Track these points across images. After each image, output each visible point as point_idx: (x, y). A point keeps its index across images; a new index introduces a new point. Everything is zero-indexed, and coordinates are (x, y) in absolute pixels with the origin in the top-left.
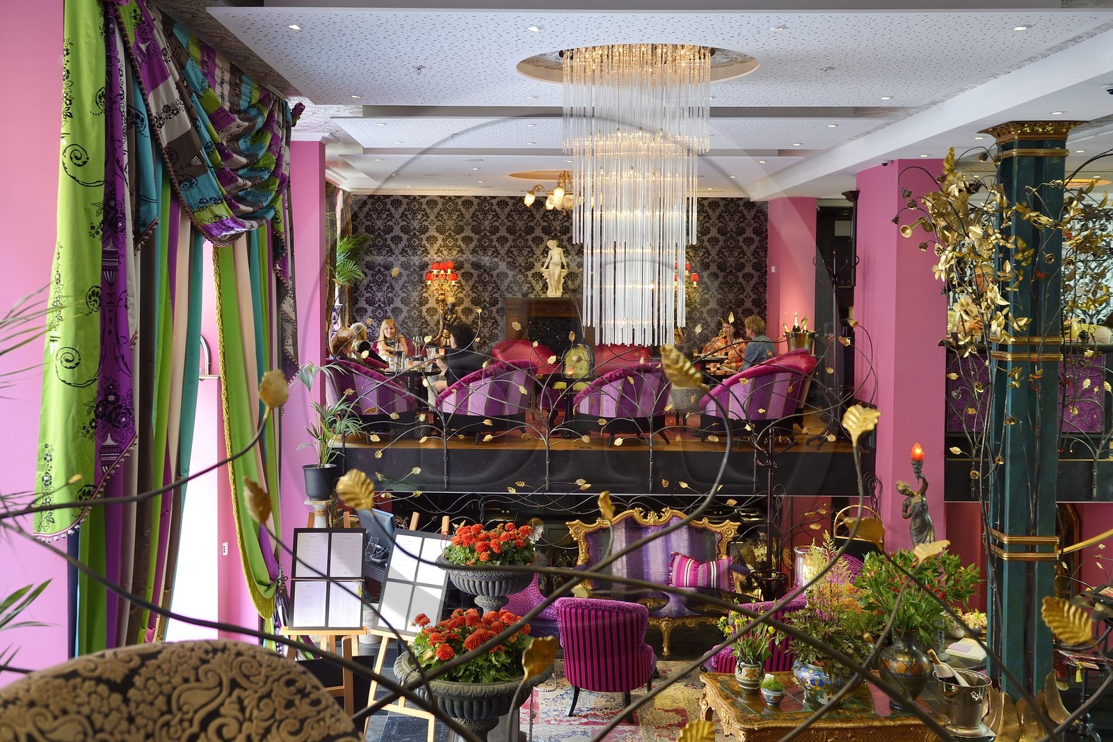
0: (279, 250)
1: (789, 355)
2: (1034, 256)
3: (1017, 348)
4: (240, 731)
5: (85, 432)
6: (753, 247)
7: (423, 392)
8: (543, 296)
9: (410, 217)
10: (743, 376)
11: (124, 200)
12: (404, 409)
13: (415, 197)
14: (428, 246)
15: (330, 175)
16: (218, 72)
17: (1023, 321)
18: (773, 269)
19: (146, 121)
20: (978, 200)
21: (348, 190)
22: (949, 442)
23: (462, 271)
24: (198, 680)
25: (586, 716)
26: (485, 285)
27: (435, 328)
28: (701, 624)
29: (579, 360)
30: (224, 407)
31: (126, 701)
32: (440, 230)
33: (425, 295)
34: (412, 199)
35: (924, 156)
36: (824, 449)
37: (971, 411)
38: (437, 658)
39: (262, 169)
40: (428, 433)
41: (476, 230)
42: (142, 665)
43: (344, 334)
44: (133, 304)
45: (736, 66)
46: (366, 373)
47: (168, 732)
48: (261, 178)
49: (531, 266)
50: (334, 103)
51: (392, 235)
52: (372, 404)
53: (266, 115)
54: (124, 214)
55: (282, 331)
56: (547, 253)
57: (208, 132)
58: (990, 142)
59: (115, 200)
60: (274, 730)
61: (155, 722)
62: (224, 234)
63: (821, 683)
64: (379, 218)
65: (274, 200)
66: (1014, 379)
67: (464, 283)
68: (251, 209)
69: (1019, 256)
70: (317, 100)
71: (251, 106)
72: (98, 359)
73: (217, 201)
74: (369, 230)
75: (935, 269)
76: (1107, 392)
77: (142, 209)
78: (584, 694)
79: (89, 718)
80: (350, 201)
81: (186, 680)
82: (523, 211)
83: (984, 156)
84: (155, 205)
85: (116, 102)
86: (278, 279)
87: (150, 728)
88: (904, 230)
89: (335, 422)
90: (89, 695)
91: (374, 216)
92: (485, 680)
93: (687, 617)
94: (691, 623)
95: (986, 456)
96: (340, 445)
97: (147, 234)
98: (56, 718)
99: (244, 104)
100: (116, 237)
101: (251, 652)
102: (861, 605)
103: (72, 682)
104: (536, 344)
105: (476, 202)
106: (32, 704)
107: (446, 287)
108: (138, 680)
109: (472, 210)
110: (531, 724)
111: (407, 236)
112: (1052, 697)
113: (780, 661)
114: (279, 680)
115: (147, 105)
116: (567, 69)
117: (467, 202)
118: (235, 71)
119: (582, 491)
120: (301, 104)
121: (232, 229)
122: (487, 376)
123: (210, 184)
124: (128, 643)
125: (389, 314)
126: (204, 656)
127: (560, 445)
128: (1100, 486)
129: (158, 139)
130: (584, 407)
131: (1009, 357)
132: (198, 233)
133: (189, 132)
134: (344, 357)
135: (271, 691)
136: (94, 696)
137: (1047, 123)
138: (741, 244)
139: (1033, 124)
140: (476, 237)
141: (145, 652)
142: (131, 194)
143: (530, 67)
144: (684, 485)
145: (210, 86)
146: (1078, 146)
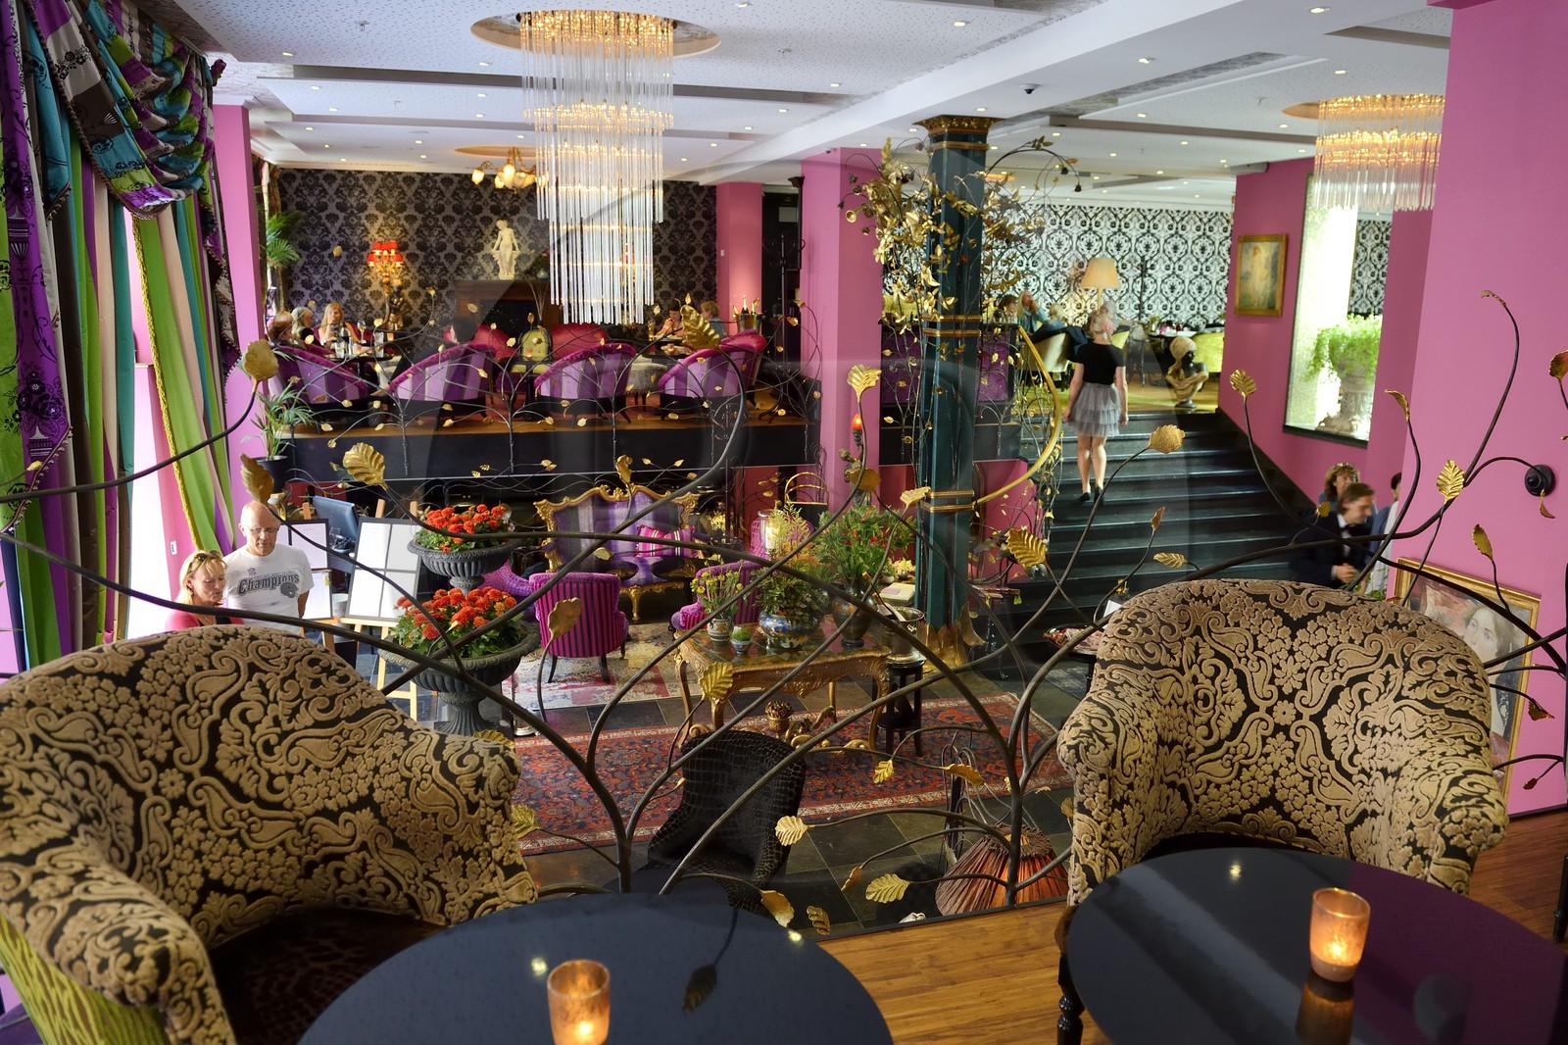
0: (208, 223)
1: (739, 335)
2: (960, 241)
3: (945, 325)
4: (266, 714)
5: (8, 425)
6: (703, 231)
7: (374, 378)
8: (495, 278)
9: (346, 193)
10: (700, 356)
11: (28, 160)
12: (356, 396)
13: (350, 172)
14: (368, 225)
15: (258, 145)
16: (125, 18)
17: (951, 301)
18: (722, 253)
19: (47, 70)
20: (910, 191)
21: (274, 163)
22: (884, 412)
23: (407, 252)
24: (212, 667)
25: (565, 681)
26: (432, 267)
27: (380, 312)
28: (667, 590)
29: (539, 341)
30: (161, 396)
31: (136, 694)
32: (381, 208)
33: (368, 277)
34: (347, 175)
35: (863, 145)
36: (775, 423)
37: (902, 384)
38: (423, 638)
39: (183, 133)
40: (384, 419)
41: (419, 208)
42: (147, 656)
43: (283, 318)
44: (50, 281)
45: (695, 43)
46: (312, 360)
47: (186, 721)
48: (184, 142)
49: (480, 248)
50: (261, 60)
51: (327, 212)
52: (320, 392)
53: (183, 71)
54: (30, 178)
55: (218, 314)
56: (497, 233)
57: (120, 87)
58: (923, 134)
59: (17, 161)
60: (302, 708)
61: (170, 713)
62: (147, 204)
63: (784, 630)
64: (311, 194)
65: (201, 167)
66: (941, 353)
67: (409, 264)
68: (176, 177)
69: (948, 242)
70: (242, 57)
71: (165, 60)
72: (14, 343)
73: (138, 166)
74: (301, 206)
75: (876, 252)
76: (1010, 365)
77: (51, 172)
78: (561, 662)
79: (96, 714)
80: (277, 175)
81: (199, 669)
82: (469, 189)
83: (920, 146)
84: (65, 168)
85: (8, 45)
86: (209, 256)
87: (166, 720)
88: (849, 215)
89: (281, 411)
90: (93, 691)
91: (306, 192)
92: (475, 654)
93: (655, 584)
94: (659, 589)
95: (917, 424)
96: (288, 436)
97: (60, 202)
98: (60, 716)
99: (157, 58)
100: (23, 205)
101: (267, 636)
102: (817, 559)
103: (70, 679)
104: (494, 326)
105: (418, 179)
106: (30, 705)
107: (390, 268)
108: (144, 672)
109: (414, 187)
110: (514, 693)
111: (344, 214)
112: (964, 624)
113: (749, 614)
114: (301, 660)
115: (46, 51)
116: (524, 37)
117: (409, 179)
118: (143, 17)
119: (547, 472)
120: (221, 61)
121: (157, 198)
122: (443, 360)
123: (126, 147)
124: (85, 647)
125: (329, 298)
126: (215, 643)
127: (523, 428)
128: (1003, 447)
129: (62, 92)
130: (545, 390)
131: (938, 334)
132: (116, 202)
133: (98, 85)
134: (285, 343)
135: (295, 672)
136: (97, 691)
137: (972, 118)
138: (691, 227)
139: (960, 118)
140: (419, 216)
141: (148, 643)
142: (36, 155)
143: (483, 30)
144: (647, 462)
145: (118, 33)
146: (997, 141)
